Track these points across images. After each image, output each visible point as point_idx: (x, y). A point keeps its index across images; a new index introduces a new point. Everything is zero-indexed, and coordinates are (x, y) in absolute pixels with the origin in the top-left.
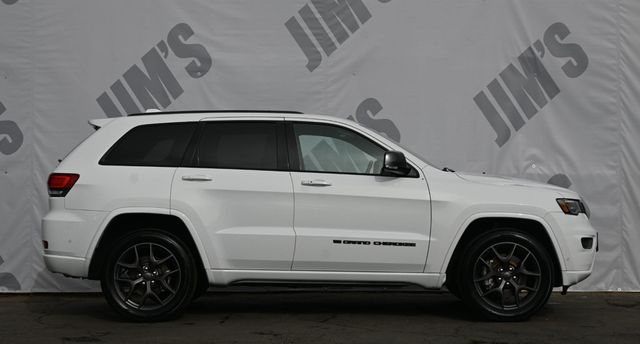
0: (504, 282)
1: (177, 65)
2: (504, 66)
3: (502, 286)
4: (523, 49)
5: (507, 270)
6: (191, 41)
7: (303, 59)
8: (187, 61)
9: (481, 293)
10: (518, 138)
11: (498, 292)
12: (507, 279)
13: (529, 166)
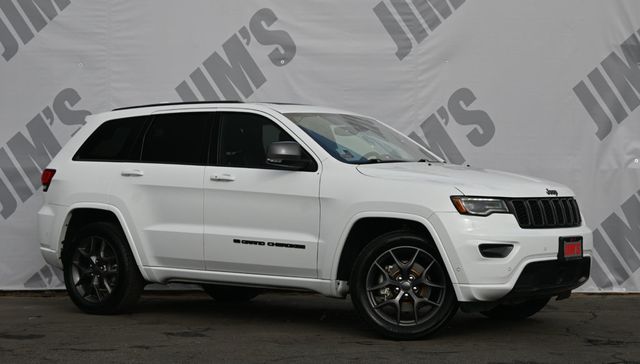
0: (402, 292)
1: (259, 53)
2: (605, 55)
3: (398, 298)
4: (626, 36)
5: (406, 278)
6: (274, 27)
7: (392, 46)
8: (271, 48)
9: (373, 304)
10: (620, 131)
11: (394, 305)
12: (406, 289)
13: (632, 160)
